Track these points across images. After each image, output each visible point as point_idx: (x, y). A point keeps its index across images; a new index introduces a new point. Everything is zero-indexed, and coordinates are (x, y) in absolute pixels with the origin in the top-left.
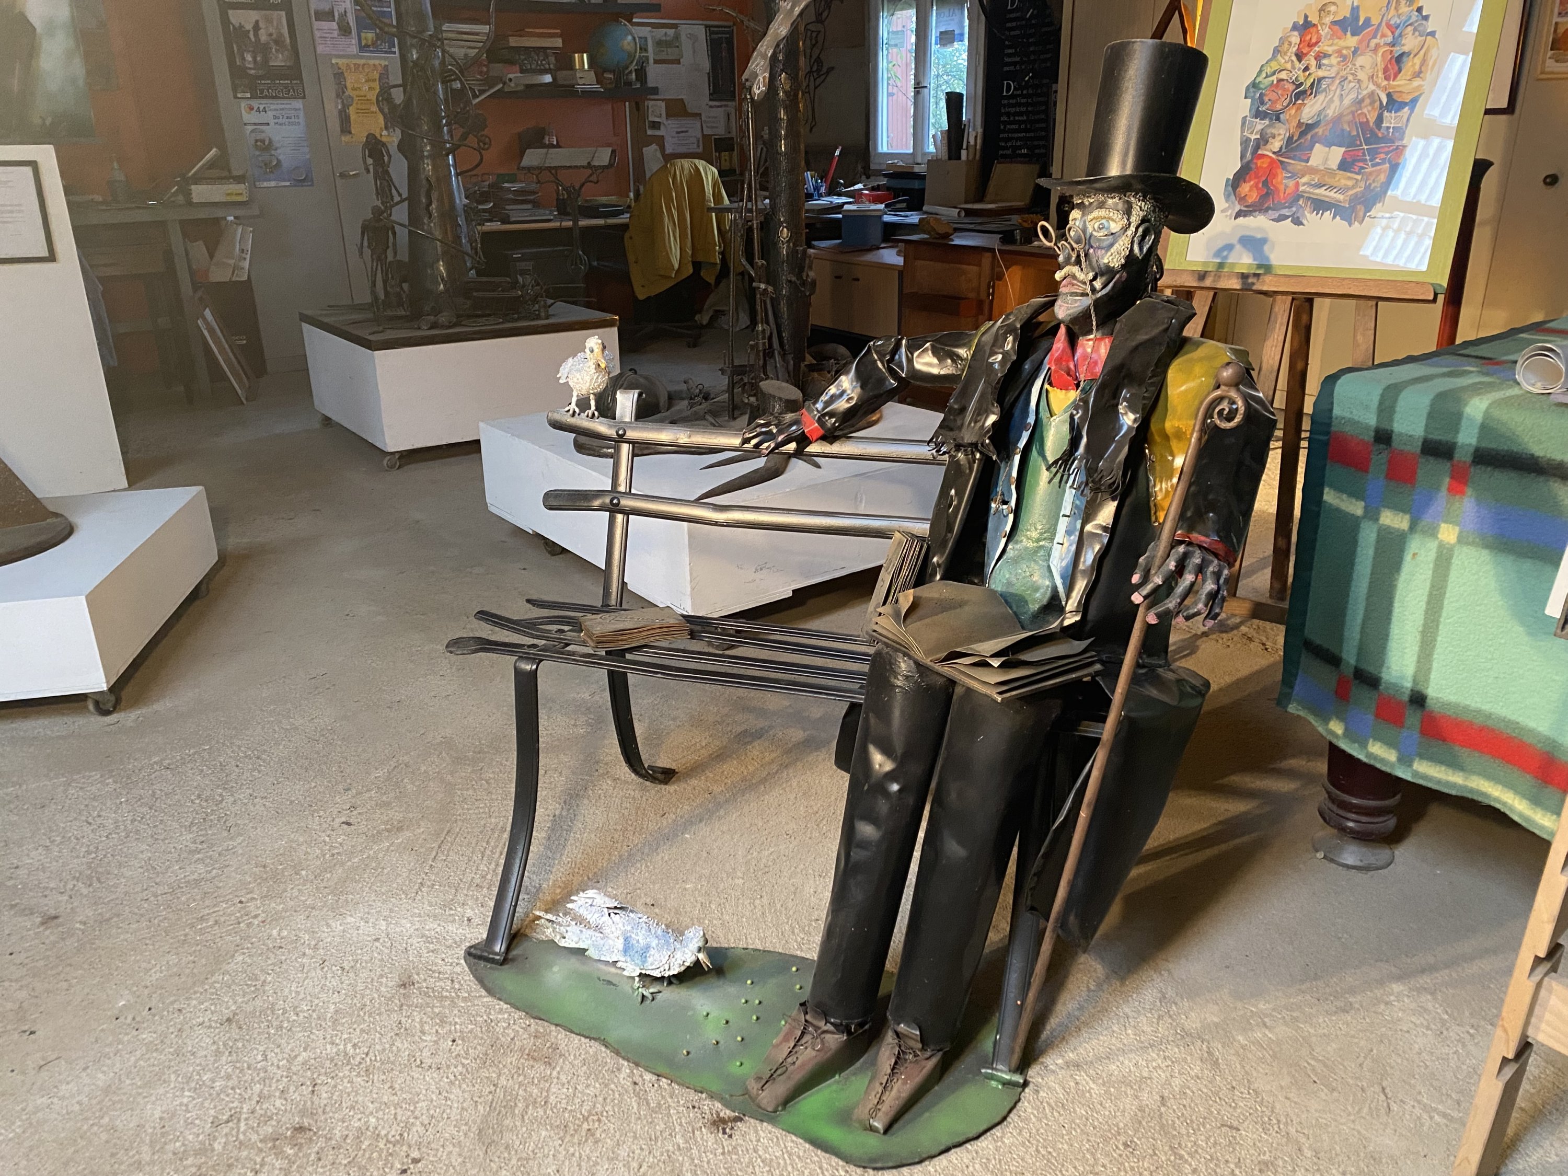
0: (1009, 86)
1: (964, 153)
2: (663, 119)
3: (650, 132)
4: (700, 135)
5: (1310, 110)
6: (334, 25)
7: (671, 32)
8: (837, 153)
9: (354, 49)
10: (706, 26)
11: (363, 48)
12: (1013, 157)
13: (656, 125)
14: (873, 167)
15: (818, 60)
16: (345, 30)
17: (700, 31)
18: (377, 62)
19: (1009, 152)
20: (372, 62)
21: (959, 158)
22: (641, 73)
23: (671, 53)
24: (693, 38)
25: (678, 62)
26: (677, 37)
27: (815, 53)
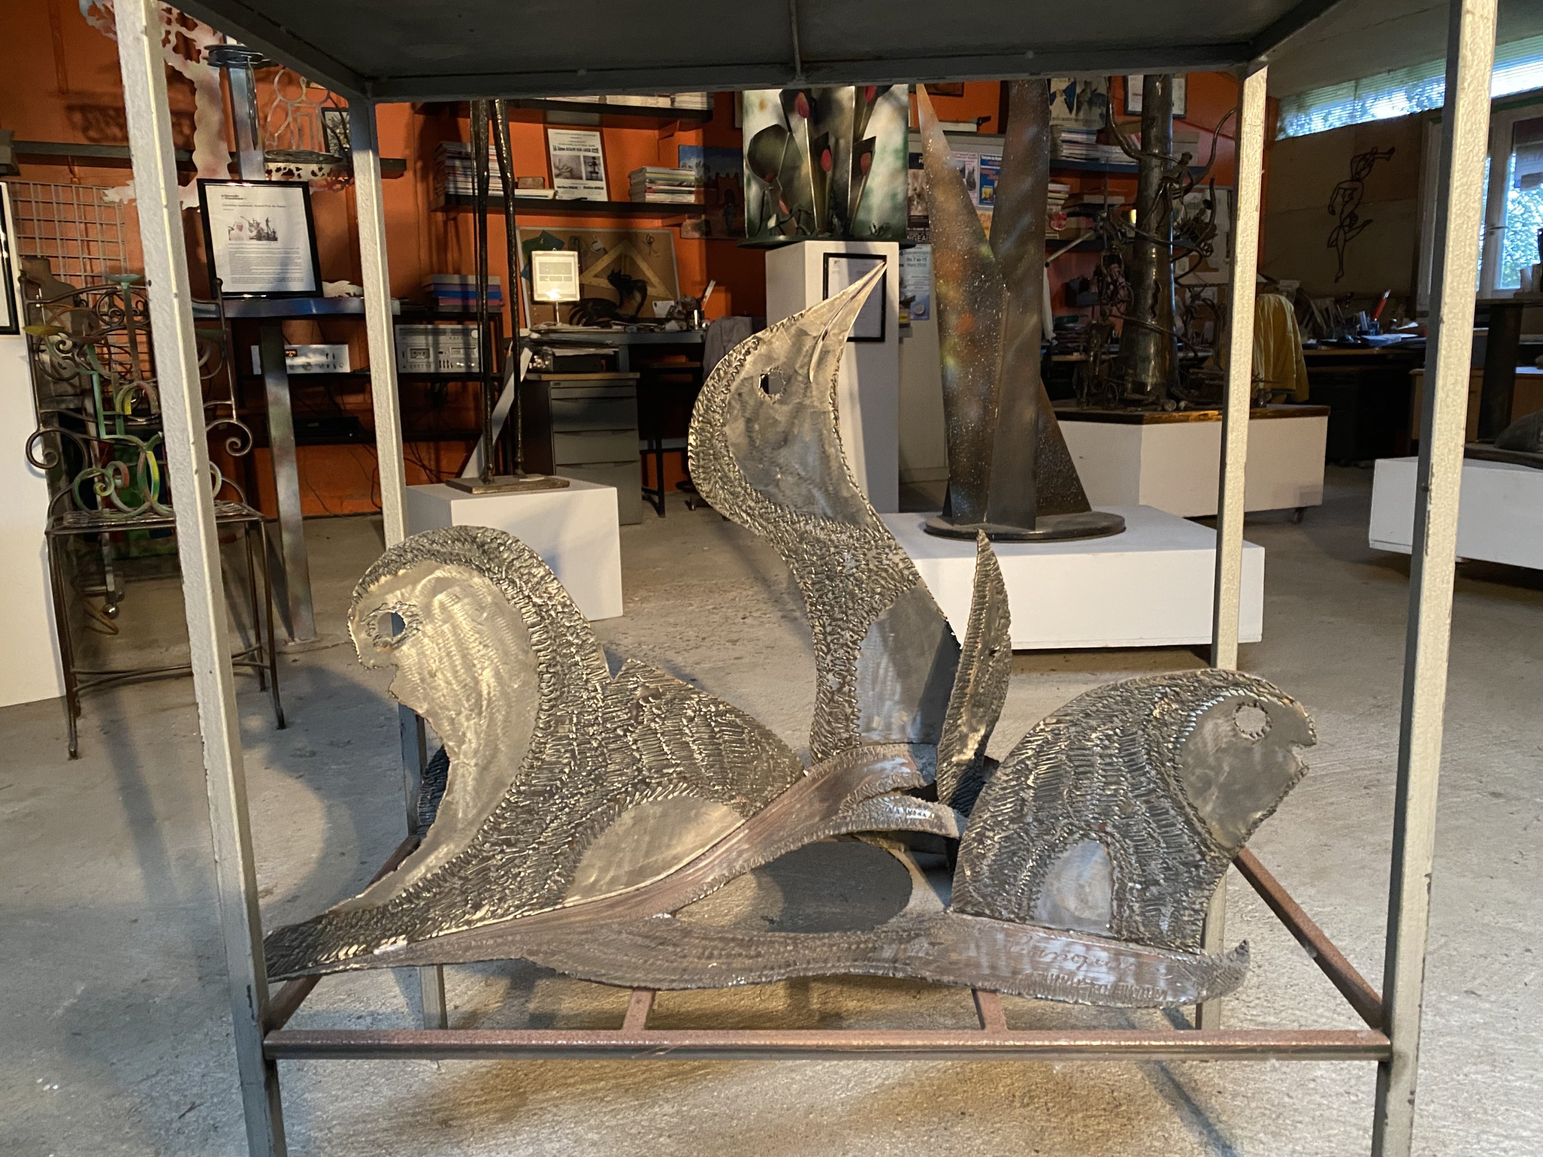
8: (1386, 296)
14: (1418, 308)
16: (970, 186)
27: (1349, 208)
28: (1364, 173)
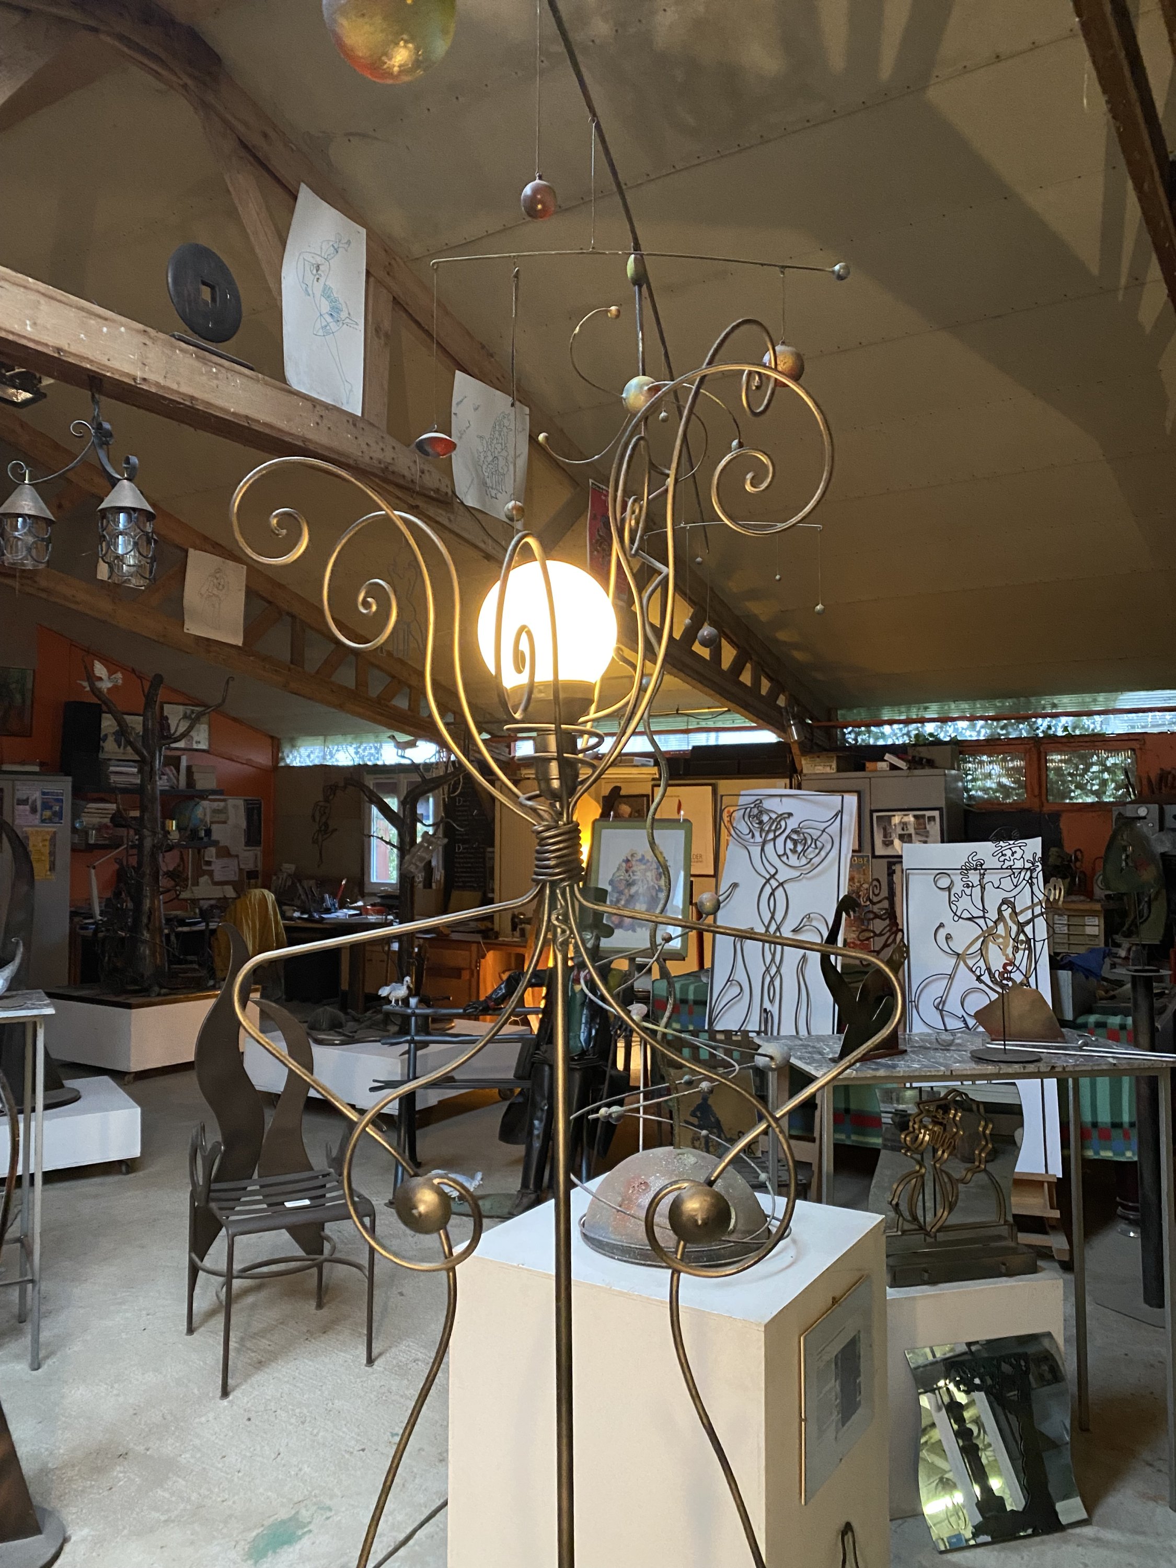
0: (459, 848)
1: (434, 885)
2: (214, 859)
3: (205, 868)
4: (237, 870)
5: (633, 890)
6: (27, 807)
7: (222, 804)
8: (344, 882)
9: (37, 822)
10: (245, 800)
11: (43, 821)
12: (463, 888)
13: (209, 863)
14: (366, 891)
15: (326, 824)
16: (34, 810)
17: (240, 803)
18: (50, 829)
19: (460, 884)
20: (46, 829)
21: (430, 887)
22: (208, 832)
23: (222, 817)
24: (236, 807)
25: (225, 822)
26: (225, 808)
27: (324, 820)
28: (331, 797)
